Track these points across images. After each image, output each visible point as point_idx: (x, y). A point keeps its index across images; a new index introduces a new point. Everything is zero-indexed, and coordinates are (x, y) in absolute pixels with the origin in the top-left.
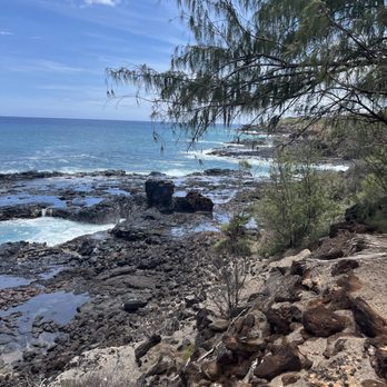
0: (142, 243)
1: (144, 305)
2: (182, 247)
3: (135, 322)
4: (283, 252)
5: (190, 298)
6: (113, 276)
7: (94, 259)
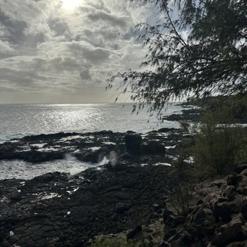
0: (124, 172)
1: (127, 209)
2: (148, 175)
3: (123, 220)
4: (213, 177)
5: (156, 205)
6: (108, 192)
7: (97, 182)
